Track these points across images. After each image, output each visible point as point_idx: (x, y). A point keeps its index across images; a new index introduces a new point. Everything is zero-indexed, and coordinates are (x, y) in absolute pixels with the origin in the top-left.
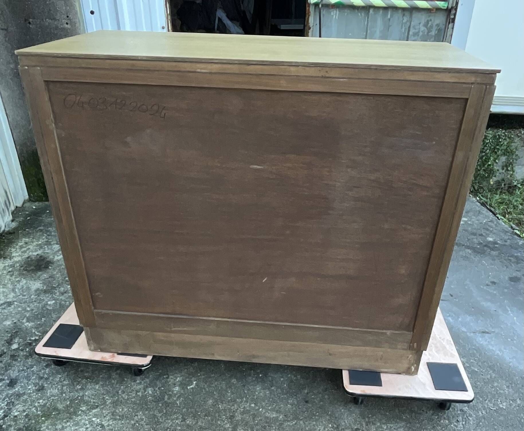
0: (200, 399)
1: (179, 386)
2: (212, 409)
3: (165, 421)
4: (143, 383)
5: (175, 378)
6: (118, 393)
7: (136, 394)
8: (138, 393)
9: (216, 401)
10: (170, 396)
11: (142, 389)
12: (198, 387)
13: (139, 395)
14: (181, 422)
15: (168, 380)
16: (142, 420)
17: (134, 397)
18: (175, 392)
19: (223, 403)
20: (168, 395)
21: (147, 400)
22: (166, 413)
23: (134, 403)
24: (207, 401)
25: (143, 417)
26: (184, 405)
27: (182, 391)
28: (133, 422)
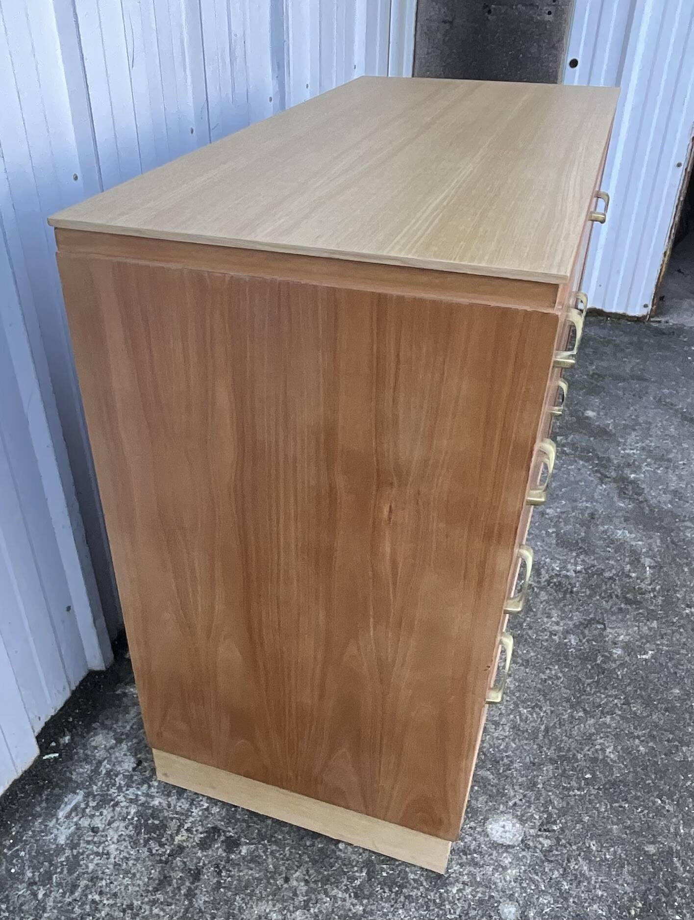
0: (658, 681)
1: (623, 648)
2: (679, 705)
3: (595, 693)
4: (562, 624)
5: (616, 635)
6: (521, 625)
7: (550, 636)
8: (554, 637)
9: (687, 695)
10: (606, 659)
11: (560, 633)
12: (656, 662)
13: (553, 641)
14: (623, 704)
15: (604, 633)
16: (558, 678)
17: (547, 641)
18: (615, 656)
20: (603, 656)
21: (567, 652)
22: (598, 682)
23: (547, 649)
24: (671, 689)
25: (560, 675)
26: (629, 681)
27: (627, 659)
28: (543, 677)
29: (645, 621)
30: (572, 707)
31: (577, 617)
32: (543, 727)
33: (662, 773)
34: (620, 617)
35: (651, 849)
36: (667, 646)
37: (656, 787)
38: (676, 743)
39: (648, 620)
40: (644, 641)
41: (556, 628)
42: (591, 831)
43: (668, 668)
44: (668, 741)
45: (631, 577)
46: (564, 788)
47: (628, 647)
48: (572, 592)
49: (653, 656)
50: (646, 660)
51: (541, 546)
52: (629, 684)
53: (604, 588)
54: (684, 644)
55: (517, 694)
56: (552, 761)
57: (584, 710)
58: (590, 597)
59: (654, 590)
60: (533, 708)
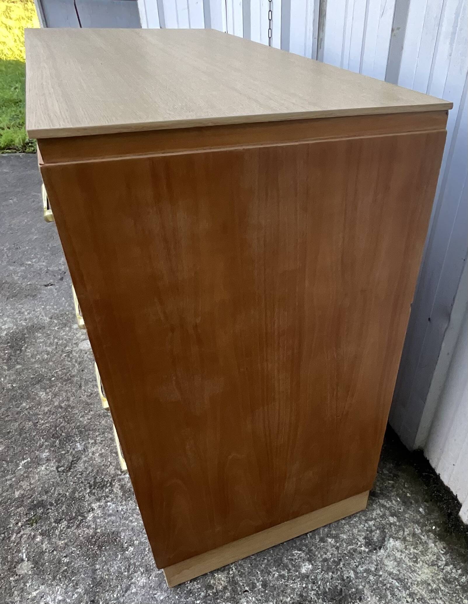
0: (14, 448)
1: (41, 459)
5: (48, 467)
7: (95, 441)
8: (93, 441)
10: (53, 445)
11: (89, 447)
12: (16, 462)
13: (92, 439)
14: (37, 422)
15: (57, 464)
17: (97, 436)
18: (47, 451)
20: (55, 446)
21: (80, 436)
22: (56, 427)
23: (94, 430)
25: (81, 419)
27: (37, 453)
28: (91, 413)
29: (25, 492)
30: (69, 406)
31: (80, 466)
32: (83, 388)
33: (12, 398)
34: (46, 486)
35: (18, 367)
36: (7, 480)
37: (16, 391)
39: (22, 495)
40: (25, 475)
41: (93, 449)
42: (48, 361)
43: (7, 462)
44: (8, 416)
45: (41, 534)
46: (64, 369)
47: (37, 462)
48: (90, 487)
49: (18, 465)
50: (24, 459)
51: (131, 521)
52: (34, 436)
53: (64, 508)
56: (74, 376)
57: (61, 408)
58: (74, 491)
59: (18, 532)
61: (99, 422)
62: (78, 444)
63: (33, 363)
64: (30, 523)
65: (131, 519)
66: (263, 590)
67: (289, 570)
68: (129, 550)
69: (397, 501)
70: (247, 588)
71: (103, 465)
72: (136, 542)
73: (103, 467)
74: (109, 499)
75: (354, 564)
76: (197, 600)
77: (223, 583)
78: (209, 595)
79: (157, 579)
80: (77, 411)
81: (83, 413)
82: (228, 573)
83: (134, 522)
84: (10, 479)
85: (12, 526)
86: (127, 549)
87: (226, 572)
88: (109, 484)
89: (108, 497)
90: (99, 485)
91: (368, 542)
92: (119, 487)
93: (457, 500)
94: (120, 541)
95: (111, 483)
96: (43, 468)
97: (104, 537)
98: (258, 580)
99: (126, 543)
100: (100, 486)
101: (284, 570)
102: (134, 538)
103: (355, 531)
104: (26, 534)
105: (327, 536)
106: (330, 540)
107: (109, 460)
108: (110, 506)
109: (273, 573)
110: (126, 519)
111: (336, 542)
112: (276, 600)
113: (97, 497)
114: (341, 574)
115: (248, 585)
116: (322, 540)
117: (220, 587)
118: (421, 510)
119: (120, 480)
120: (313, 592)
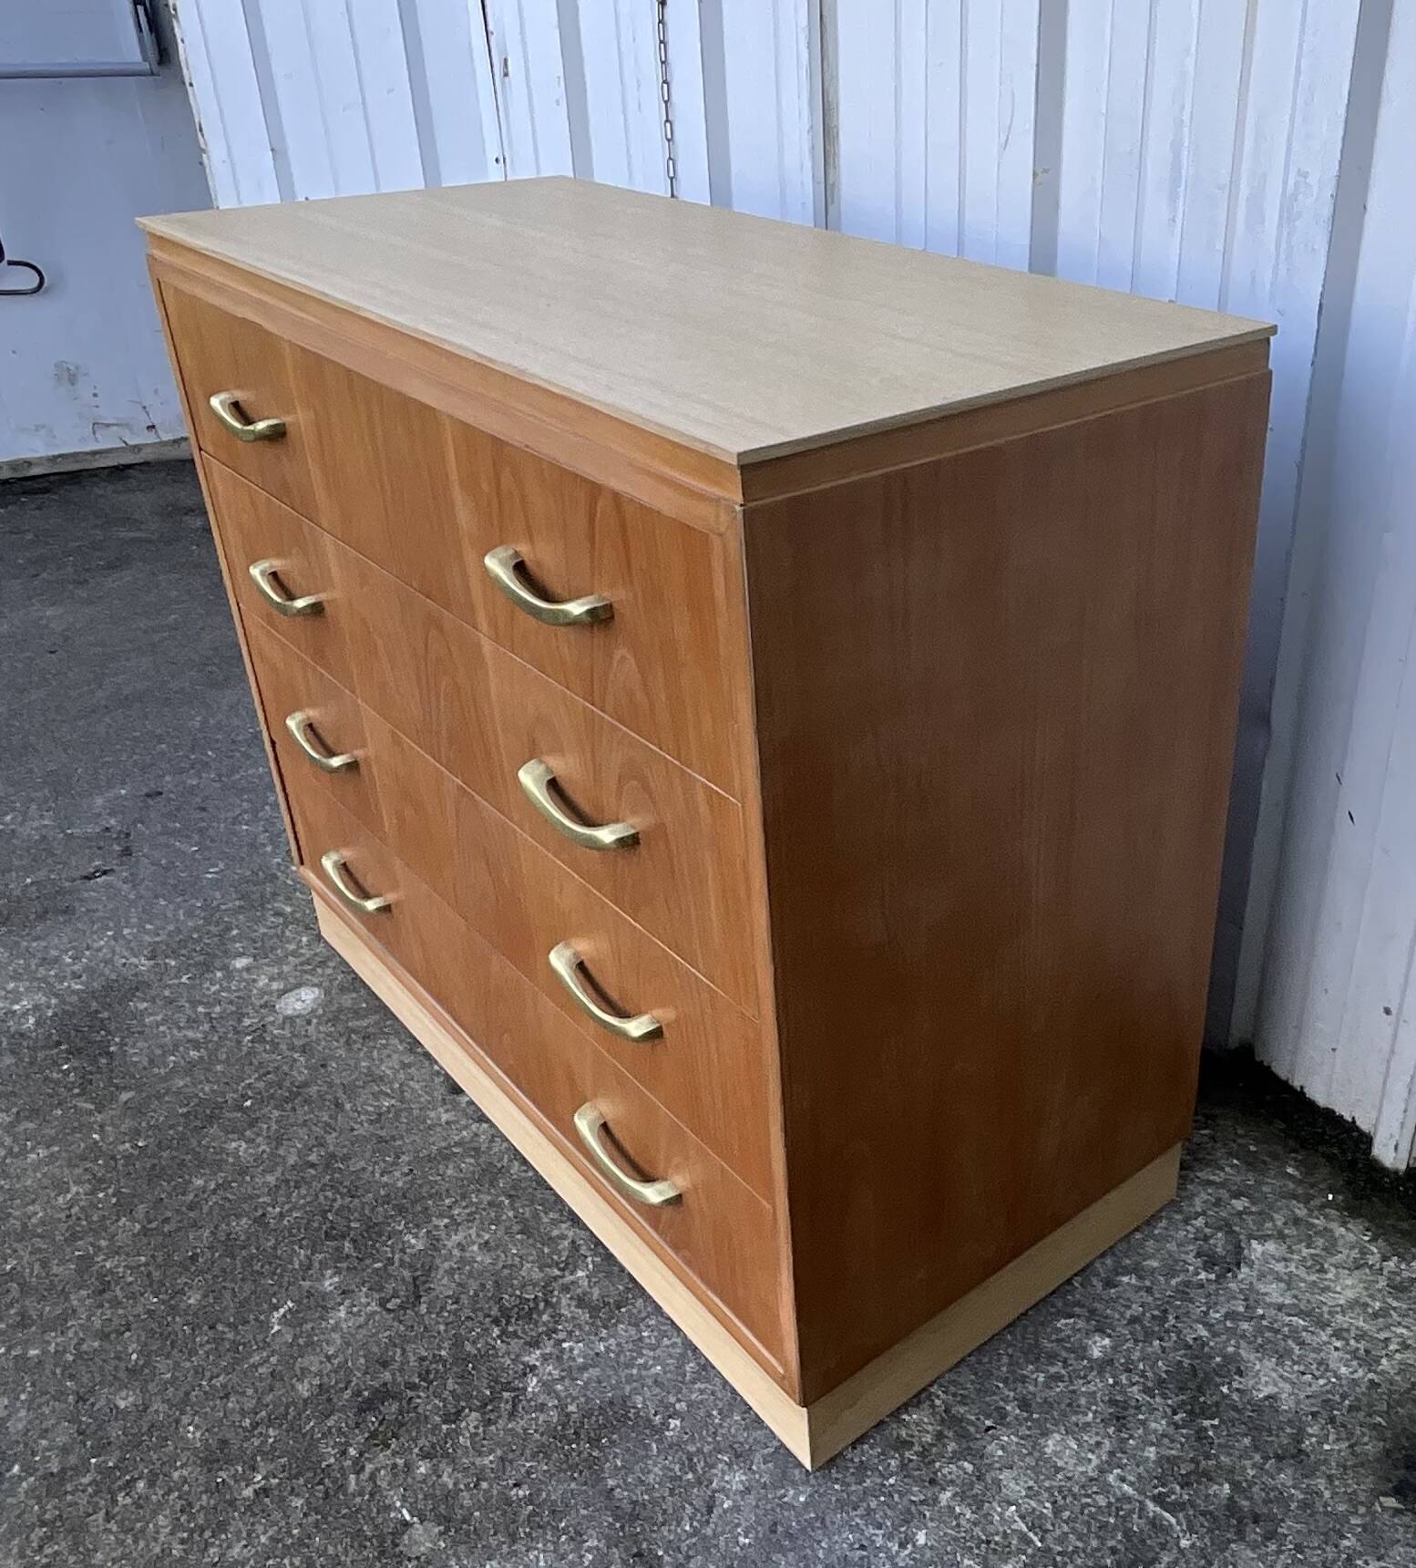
0: (233, 1289)
1: (324, 1296)
5: (355, 1309)
6: (510, 1196)
7: (451, 1217)
8: (446, 1221)
9: (173, 1307)
10: (339, 1256)
11: (444, 1236)
12: (256, 1320)
13: (441, 1216)
14: (264, 1215)
15: (375, 1295)
17: (450, 1207)
18: (329, 1273)
19: (150, 1312)
20: (348, 1256)
21: (405, 1218)
22: (323, 1213)
23: (438, 1196)
24: (205, 1296)
25: (385, 1179)
26: (279, 1252)
27: (306, 1284)
28: (405, 1158)
29: (326, 1379)
30: (333, 1156)
31: (443, 1285)
32: (348, 1106)
33: (154, 1175)
34: (375, 1349)
35: (124, 1096)
36: (255, 1367)
37: (154, 1155)
38: (154, 1225)
39: (320, 1387)
40: (301, 1341)
41: (456, 1238)
42: (207, 1064)
43: (229, 1325)
44: (167, 1220)
45: (425, 1456)
46: (269, 1073)
47: (318, 1304)
48: (496, 1322)
49: (265, 1326)
50: (276, 1308)
51: (645, 1367)
52: (275, 1248)
53: (451, 1384)
54: (227, 1396)
55: (416, 1112)
56: (306, 1084)
57: (313, 1166)
58: (458, 1343)
59: (359, 1470)
60: (380, 1115)
61: (439, 1175)
62: (409, 1237)
63: (165, 1079)
64: (378, 1440)
65: (641, 1361)
66: (1025, 1414)
67: (1065, 1362)
68: (672, 1426)
69: (1233, 1166)
70: (988, 1423)
71: (504, 1267)
72: (681, 1406)
73: (506, 1272)
74: (562, 1336)
75: (1199, 1310)
76: (888, 1479)
77: (930, 1428)
78: (911, 1461)
79: (770, 1465)
80: (362, 1164)
81: (383, 1165)
82: (933, 1406)
83: (651, 1367)
84: (262, 1362)
85: (332, 1460)
86: (665, 1425)
87: (926, 1405)
88: (542, 1305)
89: (555, 1331)
90: (517, 1313)
91: (1210, 1262)
92: (574, 1303)
93: (1358, 1129)
94: (637, 1415)
95: (547, 1302)
96: (342, 1314)
97: (594, 1418)
98: (1006, 1400)
99: (655, 1415)
100: (522, 1313)
101: (1053, 1364)
102: (672, 1399)
103: (1172, 1246)
104: (385, 1467)
105: (1118, 1274)
106: (1125, 1279)
107: (515, 1251)
108: (571, 1349)
109: (1035, 1376)
110: (628, 1366)
111: (1140, 1278)
112: (1064, 1425)
113: (528, 1339)
114: (1178, 1337)
115: (988, 1416)
116: (1109, 1284)
117: (928, 1438)
118: (1290, 1170)
119: (566, 1289)
120: (1135, 1388)
